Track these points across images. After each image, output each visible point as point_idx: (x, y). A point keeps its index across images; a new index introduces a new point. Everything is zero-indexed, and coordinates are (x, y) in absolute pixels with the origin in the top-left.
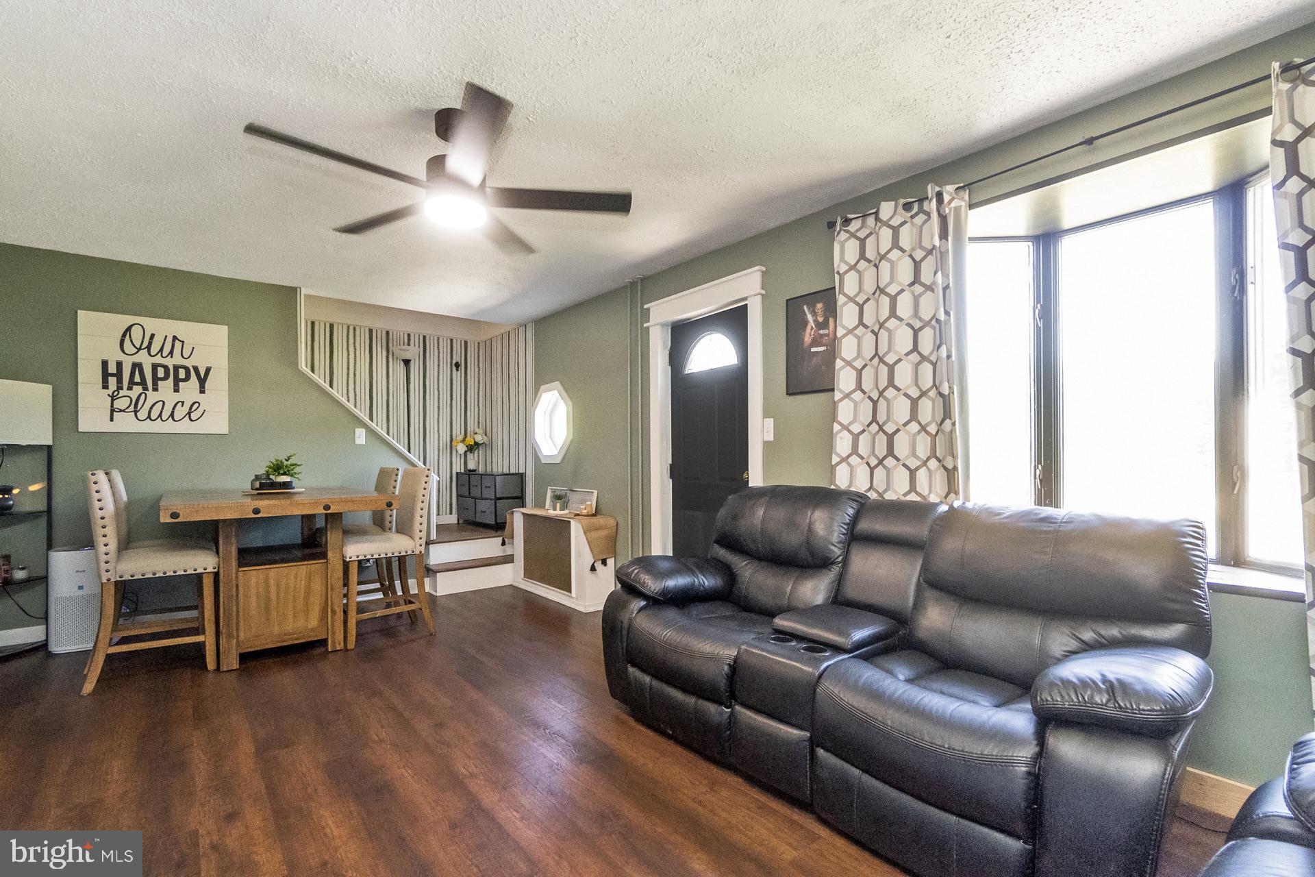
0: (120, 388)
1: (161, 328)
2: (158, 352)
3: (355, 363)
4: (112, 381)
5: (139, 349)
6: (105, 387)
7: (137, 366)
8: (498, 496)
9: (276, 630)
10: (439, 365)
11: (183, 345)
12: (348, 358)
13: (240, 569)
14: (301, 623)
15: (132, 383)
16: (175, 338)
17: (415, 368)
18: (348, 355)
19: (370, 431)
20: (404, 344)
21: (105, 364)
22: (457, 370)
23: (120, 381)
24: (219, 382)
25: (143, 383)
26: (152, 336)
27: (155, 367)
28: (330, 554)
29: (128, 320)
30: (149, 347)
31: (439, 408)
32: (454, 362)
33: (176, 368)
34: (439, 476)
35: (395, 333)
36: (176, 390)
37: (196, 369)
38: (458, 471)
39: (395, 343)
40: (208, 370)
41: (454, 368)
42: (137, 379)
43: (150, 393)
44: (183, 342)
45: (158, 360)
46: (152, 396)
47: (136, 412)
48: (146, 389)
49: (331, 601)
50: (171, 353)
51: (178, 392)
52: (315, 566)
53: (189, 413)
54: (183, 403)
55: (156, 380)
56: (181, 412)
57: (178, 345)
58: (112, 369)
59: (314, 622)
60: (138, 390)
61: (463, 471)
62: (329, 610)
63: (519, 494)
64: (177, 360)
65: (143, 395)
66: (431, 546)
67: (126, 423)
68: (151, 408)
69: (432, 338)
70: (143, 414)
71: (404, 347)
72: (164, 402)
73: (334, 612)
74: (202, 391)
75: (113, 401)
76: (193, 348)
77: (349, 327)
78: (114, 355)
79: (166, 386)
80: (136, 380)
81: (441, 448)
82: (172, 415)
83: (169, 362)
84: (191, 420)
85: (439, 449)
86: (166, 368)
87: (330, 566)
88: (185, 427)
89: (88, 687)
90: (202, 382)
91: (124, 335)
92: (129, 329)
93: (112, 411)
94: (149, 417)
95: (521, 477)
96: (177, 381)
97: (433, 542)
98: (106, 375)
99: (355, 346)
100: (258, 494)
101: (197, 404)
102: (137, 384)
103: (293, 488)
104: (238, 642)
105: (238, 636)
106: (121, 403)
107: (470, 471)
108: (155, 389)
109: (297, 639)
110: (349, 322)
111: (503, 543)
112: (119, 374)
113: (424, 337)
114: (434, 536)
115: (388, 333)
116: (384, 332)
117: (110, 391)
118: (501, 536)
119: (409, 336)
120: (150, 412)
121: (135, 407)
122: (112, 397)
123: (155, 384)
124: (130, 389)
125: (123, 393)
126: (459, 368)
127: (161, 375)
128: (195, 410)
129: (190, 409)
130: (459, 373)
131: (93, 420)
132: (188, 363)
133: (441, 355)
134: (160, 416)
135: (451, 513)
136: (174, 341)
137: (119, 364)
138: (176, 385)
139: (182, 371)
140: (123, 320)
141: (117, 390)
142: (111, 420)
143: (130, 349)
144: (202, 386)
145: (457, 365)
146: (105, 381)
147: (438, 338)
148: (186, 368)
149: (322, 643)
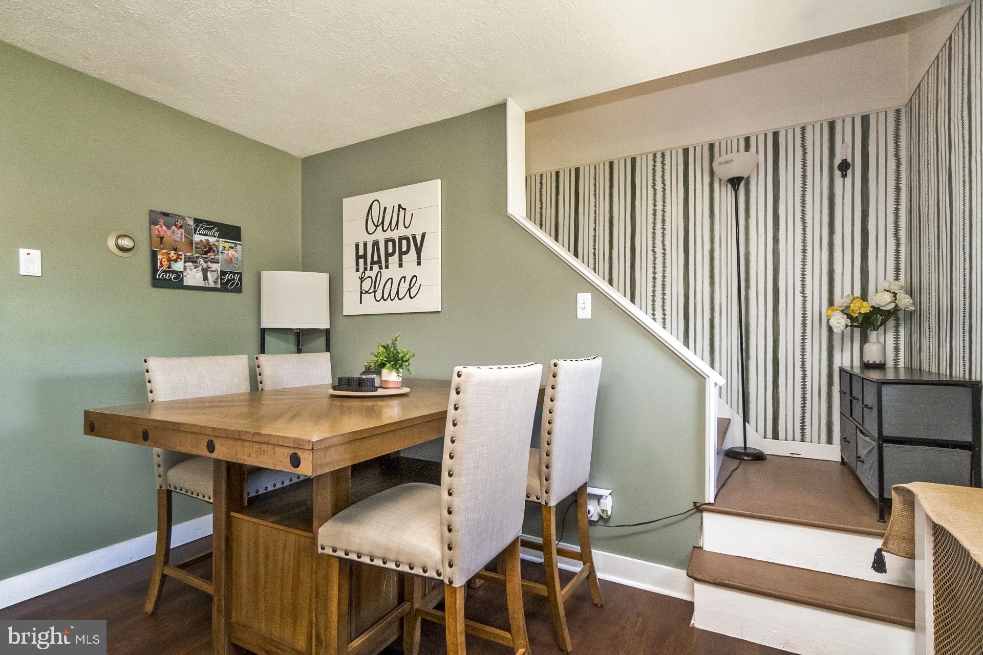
0: (365, 269)
1: (389, 198)
2: (389, 227)
4: (361, 261)
5: (377, 226)
6: (357, 270)
7: (376, 244)
8: (886, 433)
9: (264, 627)
10: (804, 177)
11: (405, 212)
13: (232, 514)
15: (373, 263)
16: (400, 206)
17: (759, 191)
20: (737, 153)
21: (357, 246)
22: (845, 175)
23: (365, 263)
24: (433, 249)
25: (379, 262)
26: (385, 208)
27: (387, 242)
28: (316, 526)
29: (369, 197)
30: (383, 223)
31: (804, 250)
32: (838, 161)
33: (401, 239)
35: (723, 143)
36: (401, 265)
37: (414, 237)
38: (847, 365)
40: (423, 236)
41: (838, 173)
42: (376, 259)
43: (383, 271)
44: (405, 209)
45: (389, 234)
46: (386, 273)
47: (375, 292)
48: (381, 268)
49: (316, 618)
50: (397, 224)
51: (402, 267)
53: (409, 289)
54: (405, 278)
55: (388, 255)
56: (404, 287)
57: (402, 213)
58: (361, 252)
60: (376, 267)
61: (856, 366)
62: (314, 633)
64: (402, 232)
65: (379, 273)
66: (705, 514)
67: (371, 306)
68: (384, 288)
69: (789, 132)
70: (379, 295)
71: (725, 158)
72: (392, 279)
74: (419, 263)
75: (362, 282)
76: (412, 214)
77: (655, 154)
78: (363, 237)
79: (394, 260)
80: (375, 260)
82: (397, 293)
83: (395, 235)
84: (411, 298)
85: (804, 325)
86: (393, 241)
88: (406, 305)
90: (419, 251)
91: (368, 216)
92: (371, 207)
93: (361, 293)
94: (383, 297)
96: (401, 254)
97: (709, 509)
98: (358, 257)
99: (663, 180)
101: (415, 278)
102: (376, 263)
104: (227, 622)
106: (366, 284)
107: (868, 366)
108: (387, 267)
110: (654, 149)
112: (364, 257)
113: (776, 134)
114: (710, 497)
115: (712, 145)
116: (706, 147)
117: (359, 274)
119: (747, 140)
120: (383, 291)
121: (375, 288)
122: (361, 279)
123: (387, 261)
124: (371, 269)
125: (368, 273)
126: (849, 172)
127: (390, 250)
128: (413, 286)
129: (410, 285)
130: (848, 180)
131: (351, 305)
132: (408, 233)
133: (809, 156)
134: (390, 295)
135: (830, 441)
136: (399, 211)
137: (365, 244)
138: (400, 259)
139: (404, 242)
140: (365, 200)
141: (364, 272)
142: (361, 303)
143: (371, 228)
144: (419, 257)
145: (845, 167)
146: (357, 264)
147: (803, 129)
148: (407, 239)
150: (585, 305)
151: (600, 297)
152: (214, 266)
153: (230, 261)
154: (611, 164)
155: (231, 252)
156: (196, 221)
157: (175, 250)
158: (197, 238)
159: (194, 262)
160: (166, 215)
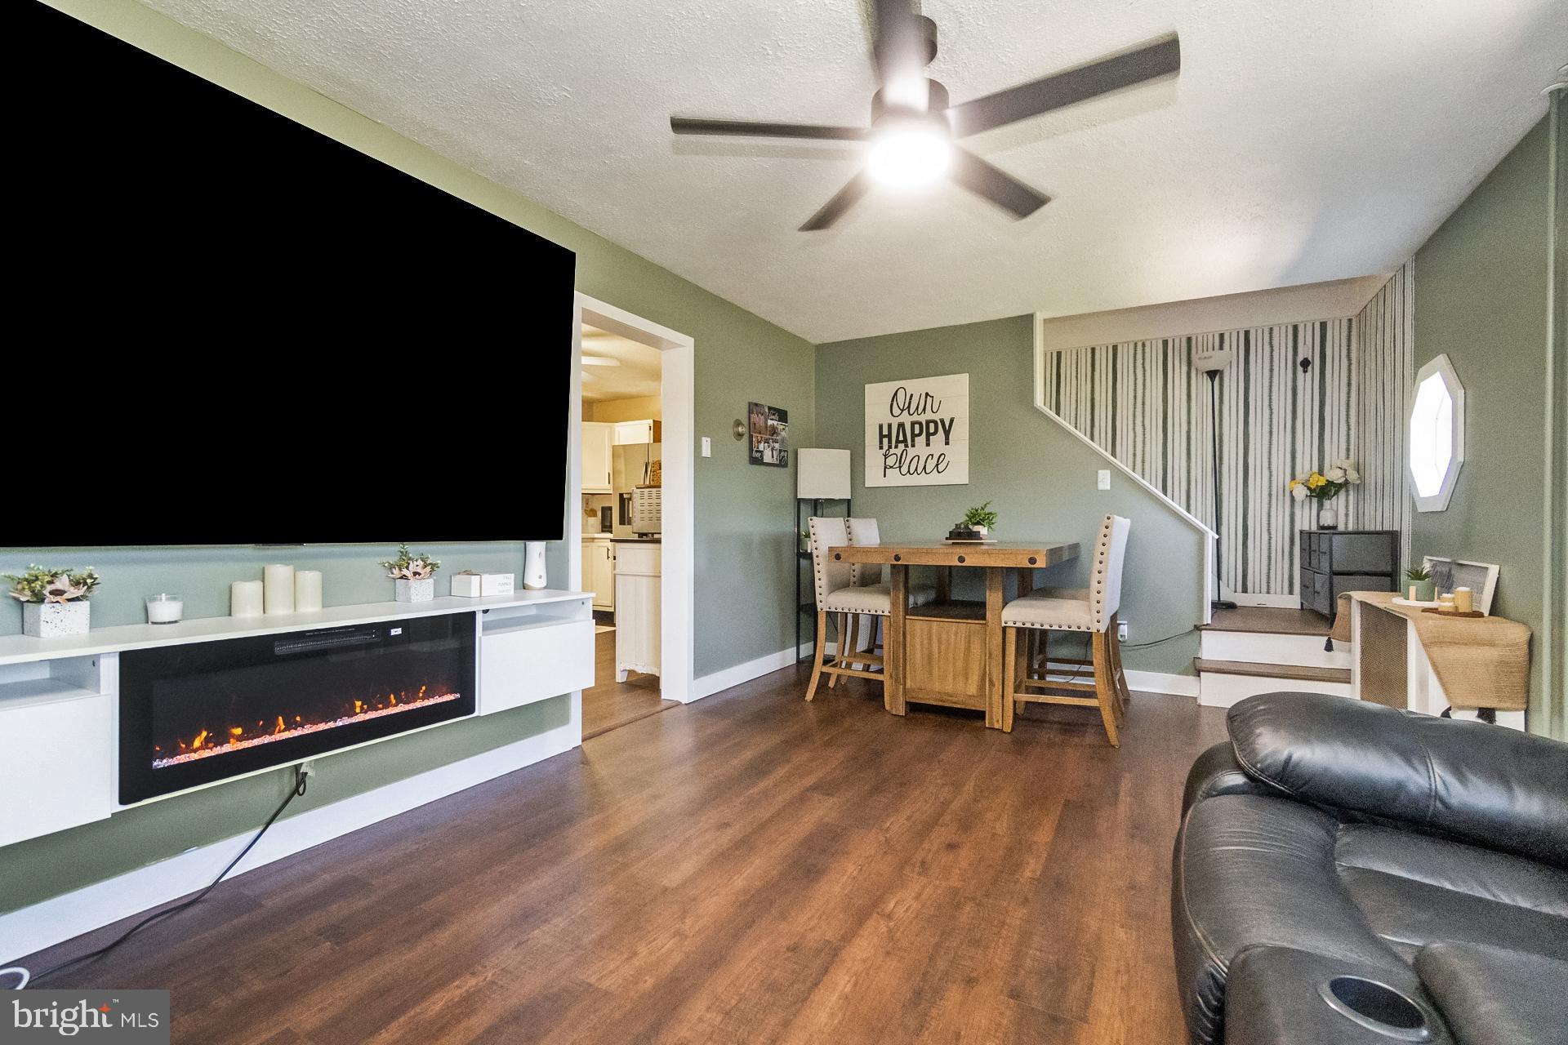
0: (890, 447)
1: (916, 387)
2: (916, 410)
3: (1144, 389)
4: (885, 440)
5: (902, 410)
6: (881, 448)
7: (901, 426)
8: (1336, 568)
9: (937, 687)
10: (1271, 370)
11: (932, 400)
12: (1135, 385)
13: (907, 617)
14: (960, 686)
15: (898, 441)
16: (927, 394)
17: (1232, 384)
18: (1136, 379)
20: (1213, 349)
21: (881, 427)
22: (1305, 372)
23: (890, 442)
24: (961, 432)
25: (905, 441)
26: (912, 395)
27: (913, 424)
28: (988, 615)
29: (893, 386)
30: (909, 407)
31: (1271, 433)
32: (1300, 358)
33: (928, 422)
35: (1200, 339)
36: (928, 444)
37: (942, 421)
38: (1306, 528)
39: (1200, 348)
40: (952, 421)
41: (1300, 369)
42: (901, 438)
43: (910, 449)
44: (932, 397)
45: (915, 418)
46: (911, 452)
47: (900, 467)
48: (906, 446)
49: (989, 670)
50: (924, 409)
51: (930, 446)
52: (973, 625)
53: (937, 465)
54: (932, 455)
55: (914, 436)
56: (931, 464)
57: (929, 399)
58: (885, 432)
59: (972, 689)
60: (901, 446)
61: (1314, 528)
62: (987, 680)
63: (1389, 569)
64: (929, 416)
65: (905, 451)
67: (895, 479)
68: (910, 463)
69: (1260, 332)
70: (904, 469)
71: (1206, 354)
72: (919, 456)
73: (992, 683)
74: (947, 443)
75: (885, 459)
76: (940, 401)
77: (1136, 344)
78: (887, 419)
79: (921, 440)
81: (1274, 493)
82: (925, 468)
83: (923, 418)
84: (939, 472)
85: (1270, 495)
86: (920, 424)
87: (988, 629)
88: (934, 479)
89: (810, 696)
90: (947, 433)
91: (893, 400)
92: (896, 394)
93: (885, 468)
94: (909, 471)
95: (1394, 537)
96: (928, 435)
97: (1208, 628)
98: (882, 436)
99: (1144, 367)
100: (953, 543)
101: (943, 456)
102: (901, 442)
103: (981, 539)
104: (904, 688)
105: (905, 684)
106: (891, 461)
107: (1323, 528)
108: (913, 446)
109: (955, 703)
110: (1135, 339)
111: (1329, 647)
112: (889, 436)
113: (1247, 333)
114: (1208, 619)
115: (1189, 340)
116: (1184, 340)
117: (884, 451)
118: (1328, 634)
119: (1222, 336)
120: (909, 467)
121: (900, 463)
122: (885, 456)
123: (913, 441)
124: (896, 447)
125: (893, 451)
126: (1310, 368)
127: (917, 431)
128: (941, 462)
129: (938, 461)
130: (1309, 374)
131: (874, 477)
132: (936, 417)
133: (1276, 354)
134: (916, 469)
135: (1291, 592)
136: (926, 397)
137: (890, 426)
138: (928, 440)
139: (932, 426)
140: (891, 387)
141: (888, 450)
142: (885, 476)
143: (896, 411)
144: (947, 438)
145: (1306, 364)
146: (881, 442)
147: (1271, 329)
148: (935, 423)
149: (980, 715)
150: (1105, 480)
151: (1117, 473)
152: (777, 446)
153: (783, 441)
154: (1093, 350)
155: (783, 433)
156: (770, 408)
157: (760, 434)
158: (770, 422)
159: (768, 443)
160: (756, 405)
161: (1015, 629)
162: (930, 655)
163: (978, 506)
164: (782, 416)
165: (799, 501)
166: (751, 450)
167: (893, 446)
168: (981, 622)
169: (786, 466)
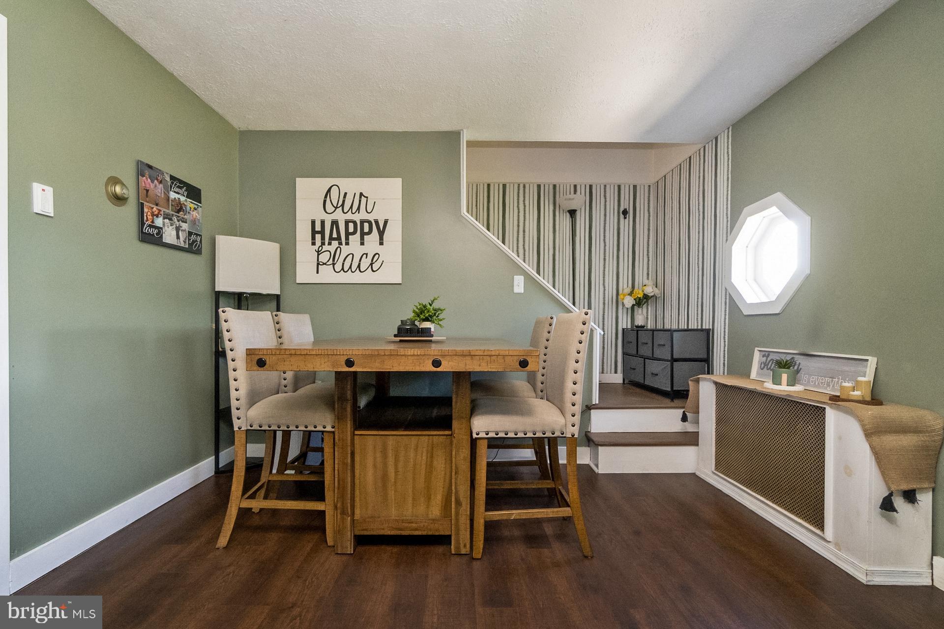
0: (323, 244)
1: (351, 186)
2: (349, 210)
3: (524, 220)
4: (318, 237)
5: (336, 208)
6: (314, 244)
7: (335, 223)
8: (676, 357)
9: (394, 513)
10: (605, 215)
11: (367, 200)
12: (518, 216)
13: (356, 432)
14: (421, 509)
15: (331, 238)
16: (361, 194)
17: (582, 221)
18: (519, 212)
19: (528, 278)
20: (570, 194)
21: (313, 222)
22: (625, 218)
23: (323, 238)
24: (394, 233)
25: (339, 238)
26: (346, 194)
27: (347, 223)
28: (455, 424)
29: (328, 182)
30: (343, 205)
31: (605, 259)
32: (622, 209)
33: (362, 222)
34: (604, 331)
35: (562, 186)
36: (362, 244)
37: (377, 222)
38: (625, 327)
39: (562, 194)
40: (386, 222)
41: (622, 216)
42: (335, 235)
43: (343, 247)
44: (367, 197)
45: (349, 216)
46: (345, 250)
47: (334, 264)
48: (340, 244)
49: (456, 488)
50: (359, 208)
51: (364, 245)
52: (437, 436)
53: (371, 264)
54: (367, 254)
55: (348, 234)
56: (366, 263)
57: (364, 200)
58: (318, 228)
59: (436, 511)
60: (335, 244)
61: (629, 327)
62: (453, 499)
63: (705, 356)
64: (363, 215)
65: (339, 249)
66: (592, 411)
67: (328, 275)
68: (344, 261)
69: (598, 186)
70: (338, 267)
71: (569, 196)
72: (353, 254)
73: (458, 503)
74: (381, 244)
75: (318, 255)
76: (375, 202)
77: (519, 185)
78: (319, 215)
79: (355, 239)
80: (333, 237)
81: (606, 302)
82: (359, 266)
83: (357, 218)
84: (373, 271)
85: (604, 304)
86: (355, 223)
87: (455, 441)
88: (368, 277)
90: (381, 234)
91: (326, 197)
92: (329, 190)
93: (318, 264)
94: (343, 269)
95: (707, 335)
96: (363, 234)
97: (596, 407)
98: (314, 232)
99: (524, 204)
100: (401, 341)
101: (377, 256)
102: (335, 239)
103: (432, 336)
104: (353, 521)
105: (353, 514)
106: (324, 257)
107: (637, 327)
108: (347, 244)
109: (416, 529)
110: (519, 181)
111: (684, 419)
112: (322, 232)
113: (591, 186)
114: (596, 401)
115: (555, 186)
116: (551, 187)
117: (316, 247)
118: (683, 408)
119: (575, 186)
120: (343, 264)
121: (334, 260)
122: (318, 252)
123: (347, 239)
124: (330, 244)
125: (325, 247)
126: (628, 215)
127: (351, 230)
128: (376, 261)
129: (372, 260)
130: (627, 220)
131: (305, 273)
132: (371, 217)
133: (608, 203)
134: (350, 267)
135: (616, 372)
136: (360, 197)
137: (323, 222)
138: (362, 239)
139: (366, 225)
140: (325, 183)
141: (321, 246)
142: (318, 273)
143: (330, 208)
144: (381, 238)
145: (625, 212)
146: (313, 238)
147: (605, 186)
148: (370, 222)
149: (444, 540)
150: (519, 283)
152: (185, 226)
153: (194, 222)
154: (489, 185)
155: (195, 213)
156: (172, 178)
157: (157, 205)
158: (173, 195)
159: (170, 219)
160: (150, 167)
161: (486, 441)
162: (385, 477)
163: (426, 302)
164: (194, 193)
165: (218, 294)
166: (142, 223)
167: (327, 243)
168: (447, 433)
169: (198, 252)
